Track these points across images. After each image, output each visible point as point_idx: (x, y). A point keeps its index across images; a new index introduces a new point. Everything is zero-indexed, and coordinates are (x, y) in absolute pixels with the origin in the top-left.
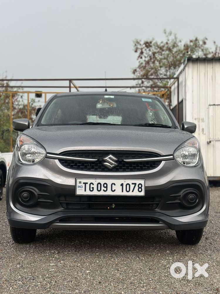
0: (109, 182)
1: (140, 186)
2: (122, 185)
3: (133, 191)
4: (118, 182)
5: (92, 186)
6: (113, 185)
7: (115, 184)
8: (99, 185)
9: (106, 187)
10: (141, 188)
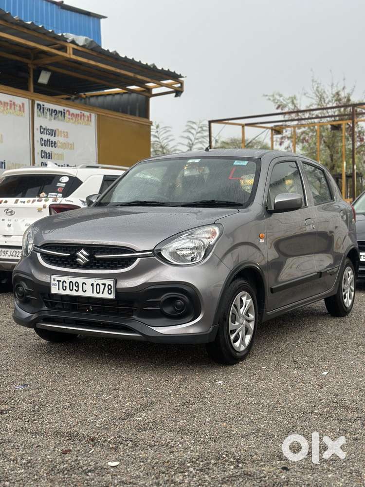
1: (110, 287)
2: (92, 285)
3: (103, 293)
5: (65, 284)
6: (84, 284)
7: (86, 284)
8: (71, 284)
9: (78, 287)
10: (111, 289)
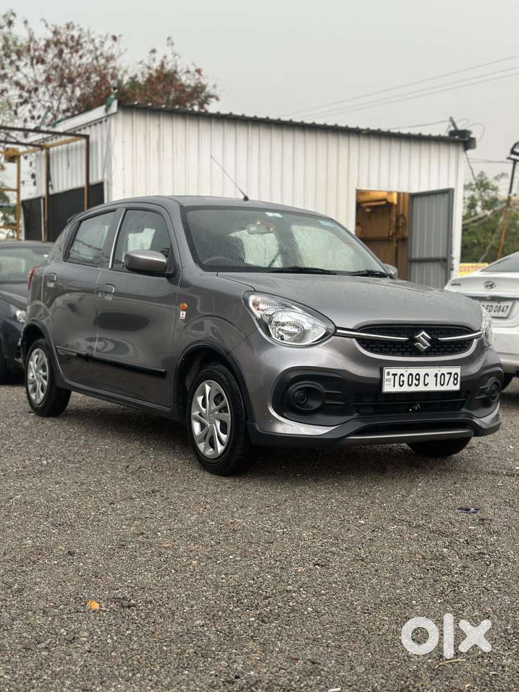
0: (422, 371)
1: (456, 377)
4: (432, 371)
5: (402, 378)
8: (410, 376)
9: (418, 380)
